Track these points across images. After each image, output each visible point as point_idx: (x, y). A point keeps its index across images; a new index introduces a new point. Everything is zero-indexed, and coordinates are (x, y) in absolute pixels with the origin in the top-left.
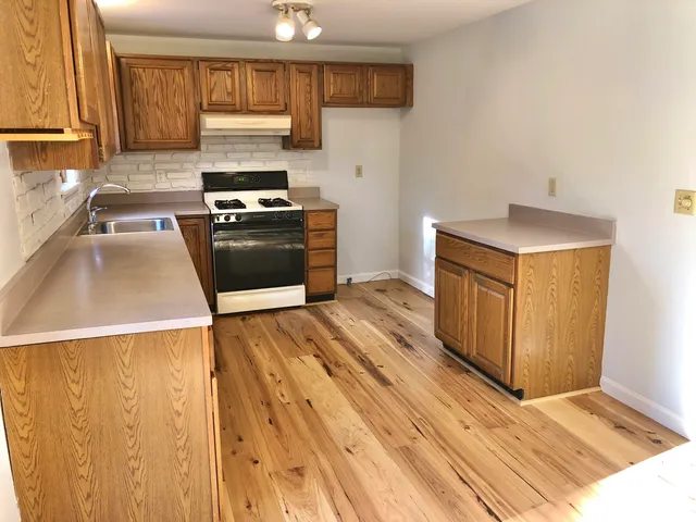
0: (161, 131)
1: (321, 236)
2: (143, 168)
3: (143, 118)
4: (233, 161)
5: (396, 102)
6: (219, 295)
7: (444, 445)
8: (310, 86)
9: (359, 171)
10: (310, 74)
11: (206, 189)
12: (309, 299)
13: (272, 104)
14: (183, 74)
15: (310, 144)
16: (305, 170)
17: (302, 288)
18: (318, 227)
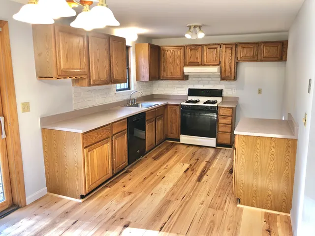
0: (171, 73)
1: (224, 118)
2: (169, 86)
3: (166, 69)
4: (201, 84)
5: (276, 59)
6: (181, 136)
7: (183, 205)
8: (231, 54)
9: (260, 91)
10: (232, 48)
11: (189, 95)
12: (218, 145)
13: (214, 61)
14: (180, 52)
15: (229, 78)
16: (232, 89)
17: (214, 140)
18: (223, 114)
